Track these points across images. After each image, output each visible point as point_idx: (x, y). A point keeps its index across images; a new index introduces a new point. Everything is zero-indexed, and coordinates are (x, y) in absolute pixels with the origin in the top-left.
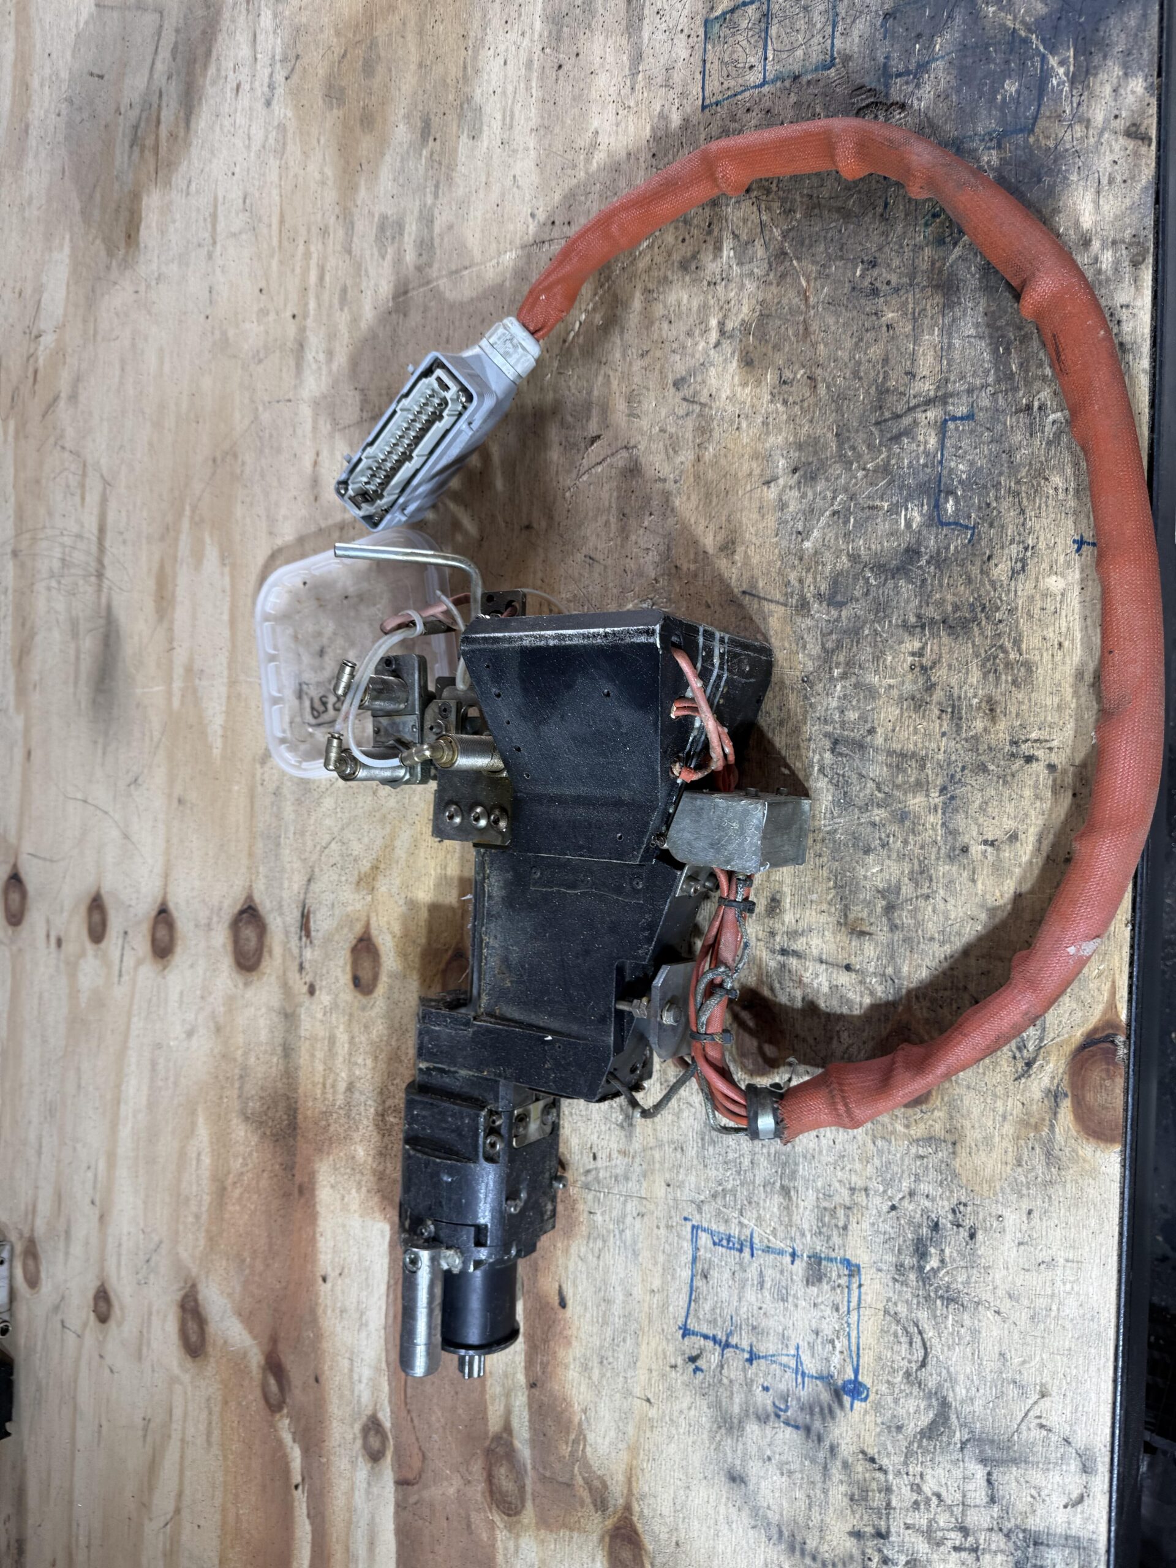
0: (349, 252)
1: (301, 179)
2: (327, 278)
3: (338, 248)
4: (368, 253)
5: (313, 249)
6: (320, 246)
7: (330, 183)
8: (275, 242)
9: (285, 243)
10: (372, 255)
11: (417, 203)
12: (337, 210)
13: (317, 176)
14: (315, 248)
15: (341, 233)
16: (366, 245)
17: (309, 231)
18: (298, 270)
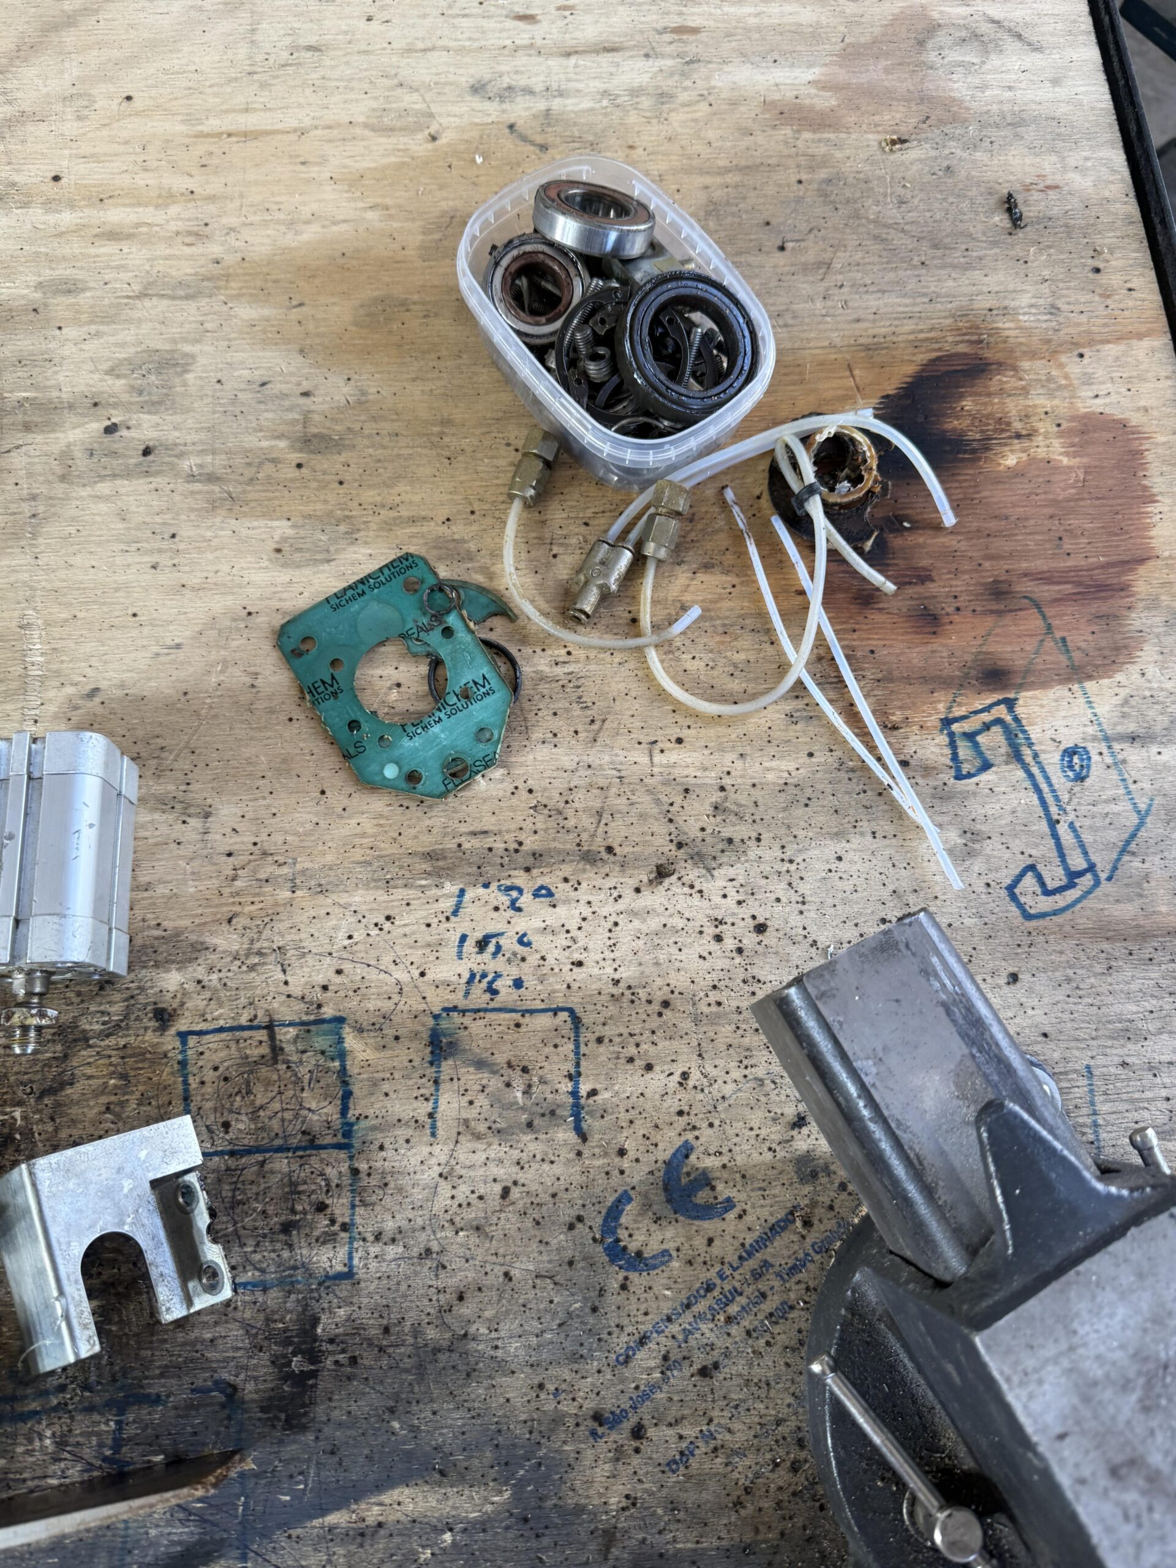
0: (142, 295)
1: (313, 171)
2: (108, 249)
3: (160, 266)
4: (128, 335)
5: (174, 210)
6: (173, 226)
7: (290, 240)
8: (214, 124)
9: (201, 149)
10: (123, 345)
11: (189, 439)
12: (230, 259)
13: (306, 211)
14: (176, 217)
15: (184, 270)
16: (145, 328)
17: (212, 198)
18: (142, 180)
